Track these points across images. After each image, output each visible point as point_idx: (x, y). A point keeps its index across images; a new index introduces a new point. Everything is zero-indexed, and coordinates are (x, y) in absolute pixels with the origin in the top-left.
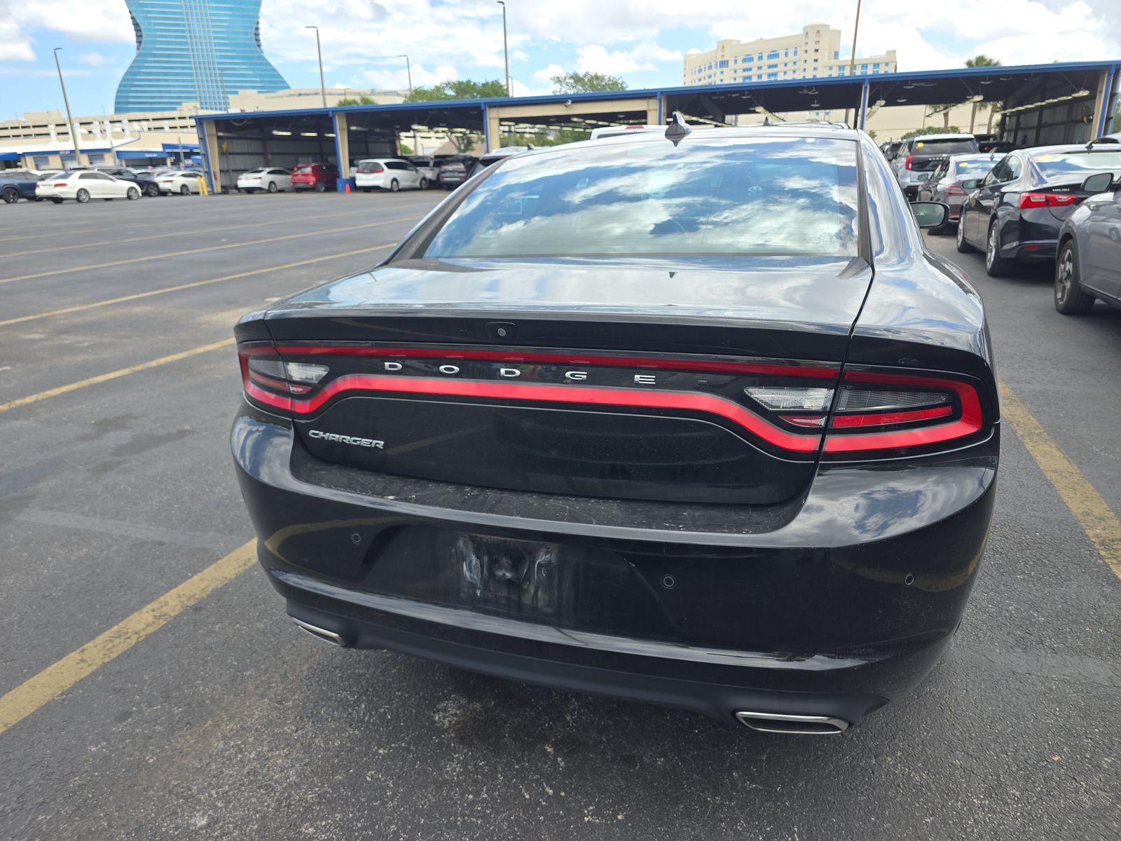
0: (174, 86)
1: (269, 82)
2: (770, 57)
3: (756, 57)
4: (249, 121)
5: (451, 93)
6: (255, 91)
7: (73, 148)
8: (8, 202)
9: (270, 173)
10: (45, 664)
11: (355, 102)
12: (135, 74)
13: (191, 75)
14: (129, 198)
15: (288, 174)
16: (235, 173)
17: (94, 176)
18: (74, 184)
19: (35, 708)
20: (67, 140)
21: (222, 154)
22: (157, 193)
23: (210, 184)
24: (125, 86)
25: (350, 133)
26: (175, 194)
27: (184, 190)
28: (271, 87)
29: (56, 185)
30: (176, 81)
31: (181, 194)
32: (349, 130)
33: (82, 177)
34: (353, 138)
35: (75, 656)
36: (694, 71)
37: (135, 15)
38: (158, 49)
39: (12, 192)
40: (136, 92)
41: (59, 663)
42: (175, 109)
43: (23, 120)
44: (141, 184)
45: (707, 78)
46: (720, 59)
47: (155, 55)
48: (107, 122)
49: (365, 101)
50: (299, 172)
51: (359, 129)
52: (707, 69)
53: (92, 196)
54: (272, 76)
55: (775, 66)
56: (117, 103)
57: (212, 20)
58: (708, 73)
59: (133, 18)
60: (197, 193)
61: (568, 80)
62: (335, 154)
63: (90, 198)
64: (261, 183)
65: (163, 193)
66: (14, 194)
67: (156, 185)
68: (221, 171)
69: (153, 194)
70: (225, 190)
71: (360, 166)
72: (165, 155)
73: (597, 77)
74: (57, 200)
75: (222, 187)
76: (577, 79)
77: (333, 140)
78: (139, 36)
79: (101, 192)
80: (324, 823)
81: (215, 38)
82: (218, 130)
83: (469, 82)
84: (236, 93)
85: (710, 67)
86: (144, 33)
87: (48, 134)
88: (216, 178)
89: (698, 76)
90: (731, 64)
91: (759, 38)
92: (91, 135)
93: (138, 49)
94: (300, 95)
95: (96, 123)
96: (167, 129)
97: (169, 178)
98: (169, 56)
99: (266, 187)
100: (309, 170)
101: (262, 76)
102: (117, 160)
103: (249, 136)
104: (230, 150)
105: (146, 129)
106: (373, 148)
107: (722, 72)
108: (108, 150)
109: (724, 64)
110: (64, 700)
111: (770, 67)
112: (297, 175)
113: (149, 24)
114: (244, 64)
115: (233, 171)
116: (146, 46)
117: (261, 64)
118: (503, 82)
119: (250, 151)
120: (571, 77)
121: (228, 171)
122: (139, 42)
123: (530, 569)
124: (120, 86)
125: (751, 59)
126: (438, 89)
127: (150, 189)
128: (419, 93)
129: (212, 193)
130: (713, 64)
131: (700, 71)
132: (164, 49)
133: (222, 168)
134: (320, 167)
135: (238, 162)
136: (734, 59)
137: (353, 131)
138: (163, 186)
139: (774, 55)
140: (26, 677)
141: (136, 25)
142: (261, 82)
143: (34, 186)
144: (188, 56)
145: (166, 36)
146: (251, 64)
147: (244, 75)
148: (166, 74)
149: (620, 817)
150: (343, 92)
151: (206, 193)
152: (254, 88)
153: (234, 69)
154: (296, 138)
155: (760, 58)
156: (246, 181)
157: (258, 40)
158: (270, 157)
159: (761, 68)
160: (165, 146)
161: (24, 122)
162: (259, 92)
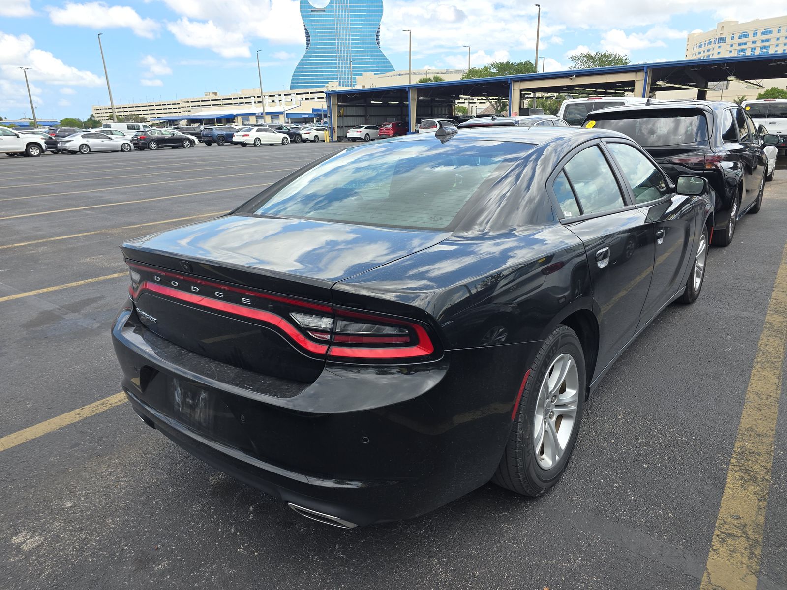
0: (325, 71)
1: (382, 67)
2: (763, 33)
3: (751, 34)
4: (357, 94)
5: (494, 71)
6: (373, 73)
7: (262, 112)
8: (219, 145)
9: (366, 128)
10: (63, 412)
11: (430, 79)
12: (304, 64)
13: (336, 64)
14: (283, 143)
15: (378, 129)
16: (346, 128)
17: (265, 130)
18: (253, 135)
19: (43, 434)
20: (260, 107)
21: (340, 116)
22: (300, 141)
23: (331, 136)
24: (298, 72)
25: (419, 102)
26: (311, 141)
27: (316, 139)
28: (382, 70)
29: (244, 136)
30: (327, 68)
31: (314, 141)
32: (418, 99)
33: (258, 131)
34: (419, 104)
35: (77, 411)
36: (695, 46)
37: (307, 27)
38: (318, 48)
39: (221, 139)
40: (304, 75)
41: (69, 413)
42: (324, 86)
43: (240, 95)
44: (291, 135)
45: (706, 51)
46: (718, 36)
47: (316, 52)
48: (283, 96)
49: (437, 79)
50: (384, 128)
51: (424, 98)
52: (707, 44)
53: (262, 143)
54: (384, 63)
55: (768, 40)
56: (292, 83)
57: (352, 28)
58: (708, 47)
59: (306, 29)
60: (324, 141)
61: (582, 59)
62: (407, 115)
63: (261, 144)
64: (360, 134)
65: (305, 141)
66: (223, 140)
67: (300, 135)
68: (338, 127)
69: (298, 141)
70: (340, 139)
71: (422, 124)
72: (313, 116)
73: (605, 56)
74: (244, 144)
75: (338, 137)
76: (589, 58)
77: (407, 106)
78: (308, 40)
79: (268, 140)
80: (118, 519)
81: (352, 40)
82: (339, 101)
83: (508, 63)
84: (361, 75)
85: (710, 43)
86: (311, 38)
87: (251, 103)
88: (335, 132)
89: (699, 50)
90: (729, 41)
91: (755, 18)
92: (274, 103)
93: (307, 48)
94: (400, 75)
95: (277, 96)
96: (316, 99)
97: (309, 131)
98: (324, 52)
99: (363, 137)
100: (390, 126)
101: (378, 63)
102: (286, 119)
103: (357, 104)
104: (345, 114)
105: (304, 99)
106: (436, 110)
107: (719, 47)
108: (282, 113)
109: (722, 40)
110: (57, 432)
111: (763, 41)
112: (383, 130)
113: (314, 33)
114: (367, 55)
115: (345, 127)
116: (312, 46)
117: (378, 55)
118: (533, 62)
119: (357, 114)
120: (585, 56)
121: (342, 127)
122: (308, 44)
123: (199, 400)
124: (295, 72)
125: (747, 36)
126: (486, 68)
127: (295, 138)
128: (472, 72)
129: (332, 141)
130: (713, 41)
131: (701, 46)
132: (322, 48)
133: (339, 125)
134: (398, 124)
135: (350, 121)
136: (731, 36)
137: (421, 100)
138: (304, 136)
139: (768, 32)
140: (50, 418)
141: (307, 33)
142: (377, 67)
143: (232, 136)
144: (335, 52)
145: (323, 40)
146: (372, 56)
147: (367, 63)
148: (321, 64)
149: (256, 554)
150: (425, 72)
151: (328, 141)
152: (372, 71)
153: (362, 59)
154: (385, 105)
155: (755, 34)
156: (352, 133)
157: (378, 40)
158: (369, 118)
159: (755, 42)
160: (314, 110)
161: (241, 95)
162: (375, 74)
